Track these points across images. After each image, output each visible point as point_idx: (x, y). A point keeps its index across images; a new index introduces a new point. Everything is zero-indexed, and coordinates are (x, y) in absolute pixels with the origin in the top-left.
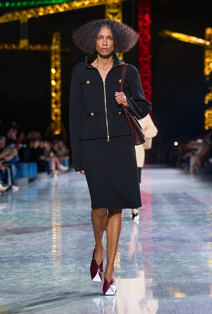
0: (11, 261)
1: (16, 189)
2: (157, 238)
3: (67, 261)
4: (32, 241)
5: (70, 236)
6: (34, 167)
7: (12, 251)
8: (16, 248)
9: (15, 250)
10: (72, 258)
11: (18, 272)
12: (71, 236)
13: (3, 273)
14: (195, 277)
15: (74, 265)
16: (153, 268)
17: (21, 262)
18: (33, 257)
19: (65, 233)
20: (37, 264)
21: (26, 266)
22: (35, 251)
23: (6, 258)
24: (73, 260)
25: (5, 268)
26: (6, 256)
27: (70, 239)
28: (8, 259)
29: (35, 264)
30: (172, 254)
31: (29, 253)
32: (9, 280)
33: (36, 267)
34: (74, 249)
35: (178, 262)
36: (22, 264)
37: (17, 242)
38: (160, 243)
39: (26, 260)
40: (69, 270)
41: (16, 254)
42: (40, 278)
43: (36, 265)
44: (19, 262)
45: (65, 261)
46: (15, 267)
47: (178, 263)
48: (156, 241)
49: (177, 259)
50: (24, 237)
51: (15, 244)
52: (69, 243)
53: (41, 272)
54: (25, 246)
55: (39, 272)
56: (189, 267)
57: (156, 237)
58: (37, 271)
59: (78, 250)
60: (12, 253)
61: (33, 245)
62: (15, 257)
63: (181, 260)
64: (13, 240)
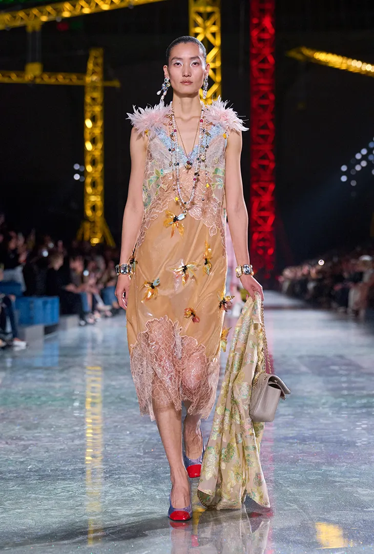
0: (21, 478)
1: (20, 345)
2: (293, 438)
3: (127, 478)
4: (58, 442)
5: (128, 432)
6: (54, 303)
7: (22, 460)
8: (28, 454)
9: (27, 457)
10: (136, 474)
11: (36, 499)
12: (130, 433)
13: (7, 501)
14: (369, 510)
15: (140, 487)
16: (291, 494)
17: (39, 479)
18: (62, 470)
19: (119, 427)
20: (70, 484)
21: (49, 487)
22: (64, 461)
23: (10, 472)
24: (139, 477)
25: (11, 490)
26: (11, 468)
27: (129, 439)
28: (15, 475)
29: (66, 484)
30: (324, 468)
31: (54, 463)
32: (20, 513)
33: (68, 489)
34: (139, 457)
35: (336, 482)
36: (42, 483)
37: (31, 442)
38: (300, 447)
39: (49, 476)
40: (132, 496)
41: (30, 465)
42: (78, 509)
43: (68, 486)
44: (37, 480)
45: (123, 478)
46: (30, 489)
47: (337, 484)
48: (292, 443)
49: (335, 476)
50: (42, 435)
51: (26, 447)
52: (127, 445)
53: (79, 499)
54: (46, 450)
55: (75, 498)
56: (357, 491)
57: (291, 435)
58: (71, 497)
59: (147, 460)
60: (22, 462)
61: (61, 449)
62: (28, 472)
63: (342, 479)
64: (23, 440)
